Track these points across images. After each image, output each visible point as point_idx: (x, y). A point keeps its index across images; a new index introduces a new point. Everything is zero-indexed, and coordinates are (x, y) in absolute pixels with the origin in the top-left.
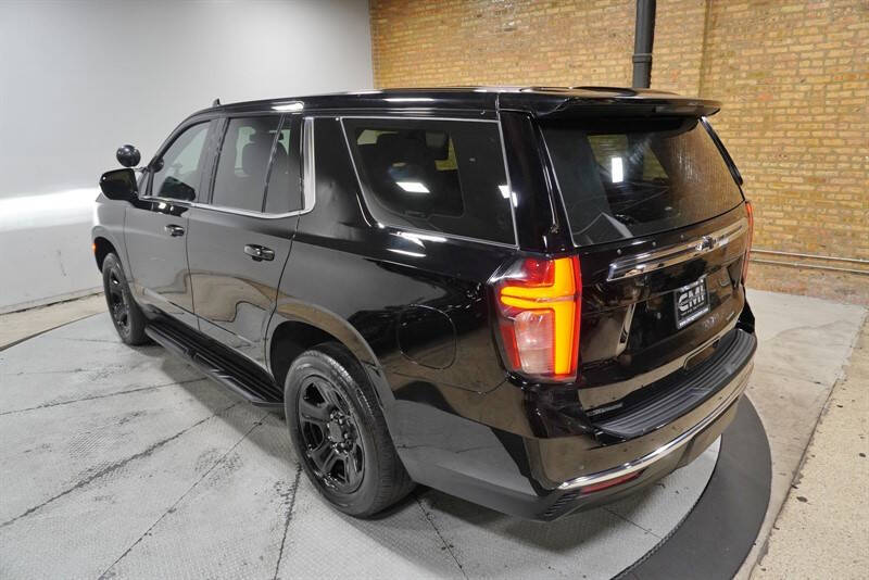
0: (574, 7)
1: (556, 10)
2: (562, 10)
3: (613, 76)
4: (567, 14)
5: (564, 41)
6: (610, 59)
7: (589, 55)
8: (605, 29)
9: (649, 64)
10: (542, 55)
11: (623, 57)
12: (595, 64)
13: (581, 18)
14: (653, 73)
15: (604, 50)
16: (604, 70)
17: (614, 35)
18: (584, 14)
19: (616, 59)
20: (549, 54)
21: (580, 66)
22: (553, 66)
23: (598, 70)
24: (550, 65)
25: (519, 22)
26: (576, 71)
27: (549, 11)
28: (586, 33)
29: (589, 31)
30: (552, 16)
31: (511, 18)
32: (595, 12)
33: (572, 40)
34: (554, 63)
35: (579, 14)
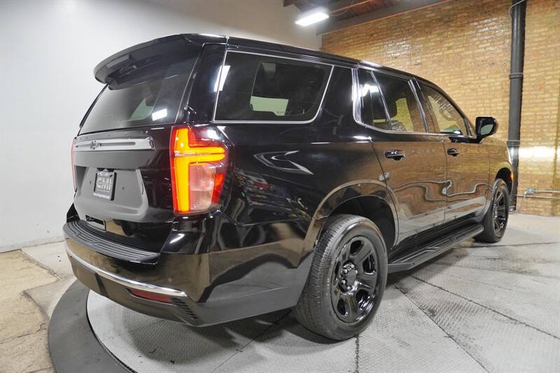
0: (464, 49)
1: (451, 51)
2: (456, 51)
3: (493, 88)
4: (458, 53)
5: (457, 69)
6: (491, 78)
7: (475, 77)
8: (487, 61)
9: (522, 79)
10: (441, 79)
11: (501, 77)
12: (480, 82)
13: (469, 55)
14: (524, 85)
15: (486, 73)
16: (486, 85)
17: (493, 64)
18: (471, 52)
19: (496, 78)
20: (446, 78)
21: (468, 84)
22: (449, 85)
23: (482, 86)
24: (447, 84)
25: (424, 60)
26: (466, 87)
27: (446, 52)
28: (473, 64)
29: (474, 62)
30: (448, 55)
31: (419, 57)
32: (479, 50)
33: (462, 69)
34: (450, 82)
35: (467, 53)
